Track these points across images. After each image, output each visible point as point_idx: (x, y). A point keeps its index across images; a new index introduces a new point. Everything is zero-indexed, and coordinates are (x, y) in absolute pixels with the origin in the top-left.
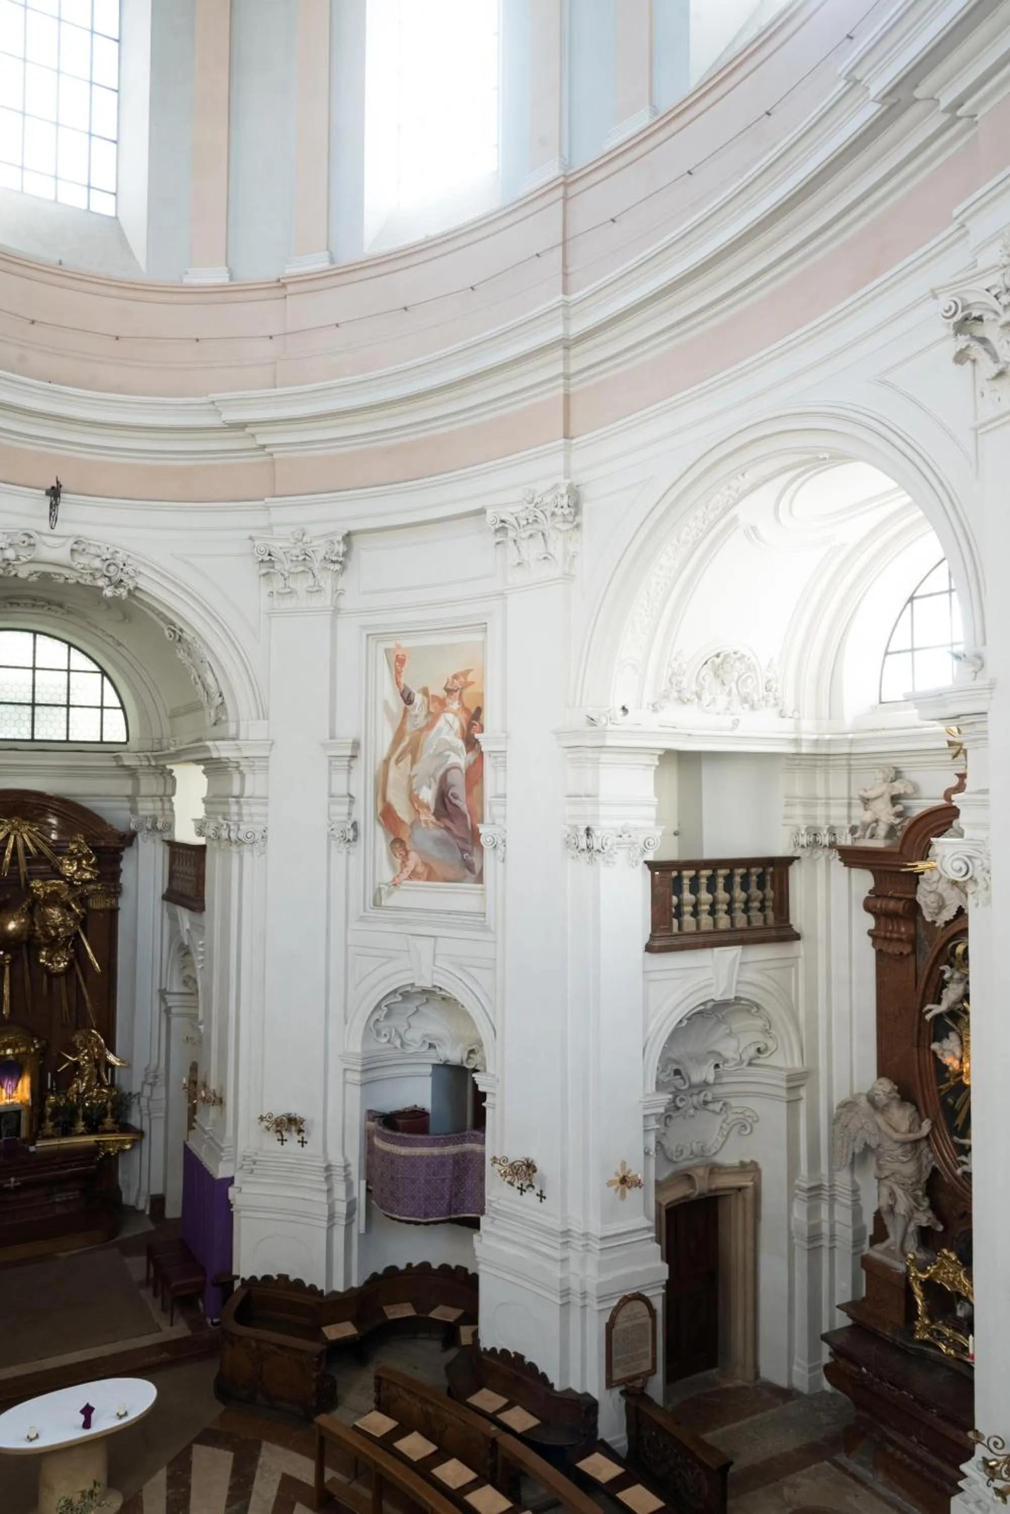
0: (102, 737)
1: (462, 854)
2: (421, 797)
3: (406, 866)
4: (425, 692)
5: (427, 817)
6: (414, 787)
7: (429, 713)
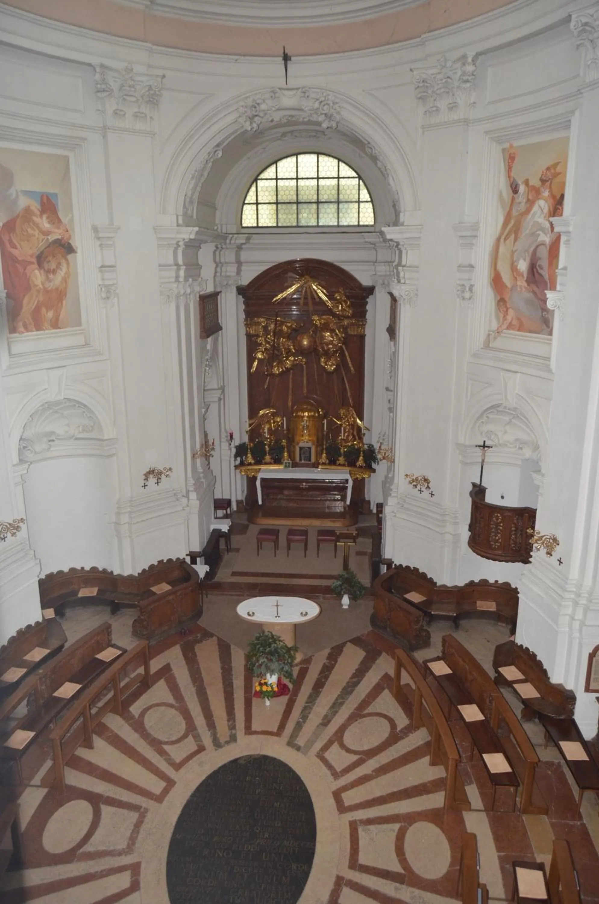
0: (359, 222)
1: (542, 312)
2: (518, 268)
3: (506, 319)
4: (526, 182)
5: (522, 283)
6: (515, 259)
7: (528, 200)
